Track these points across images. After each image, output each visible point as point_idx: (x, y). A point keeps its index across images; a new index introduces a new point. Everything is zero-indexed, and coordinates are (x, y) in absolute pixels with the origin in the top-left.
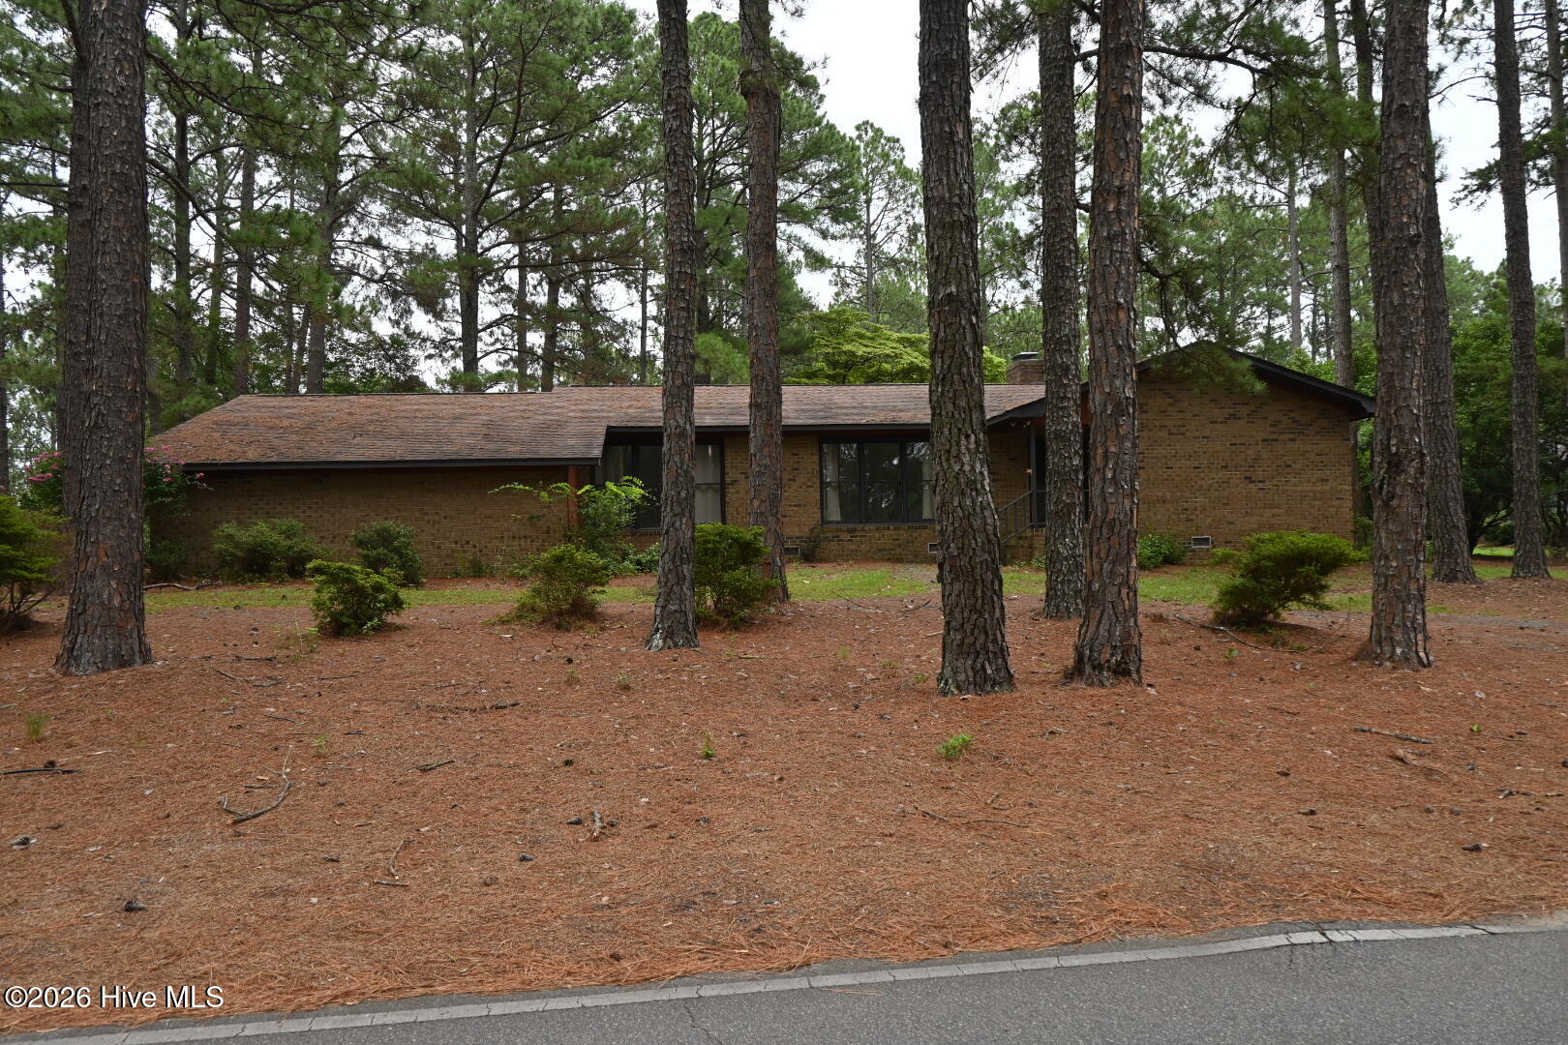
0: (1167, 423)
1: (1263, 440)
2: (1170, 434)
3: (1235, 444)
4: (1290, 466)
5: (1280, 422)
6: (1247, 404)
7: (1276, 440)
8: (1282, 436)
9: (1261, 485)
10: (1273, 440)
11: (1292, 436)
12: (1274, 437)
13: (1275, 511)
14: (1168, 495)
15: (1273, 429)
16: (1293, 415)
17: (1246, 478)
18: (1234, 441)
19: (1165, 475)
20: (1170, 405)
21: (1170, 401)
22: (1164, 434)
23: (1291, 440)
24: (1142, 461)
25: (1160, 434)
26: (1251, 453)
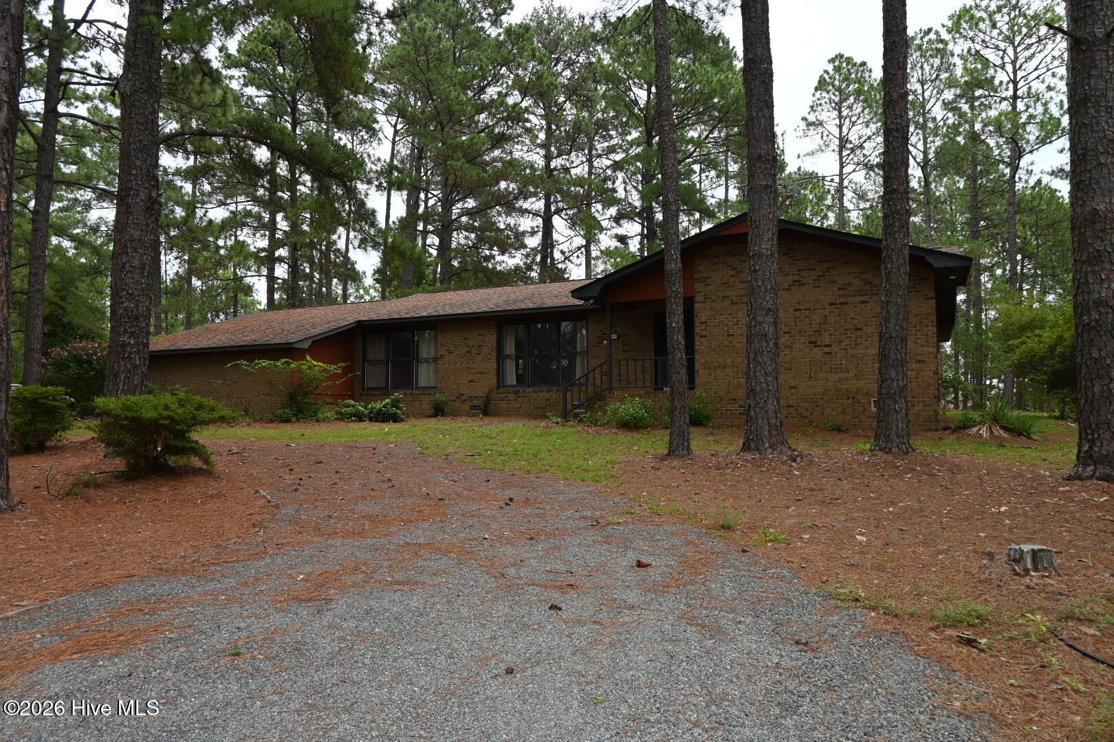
0: (729, 293)
1: (831, 304)
2: (732, 303)
3: (800, 310)
4: (861, 329)
5: (850, 284)
6: (814, 269)
7: (845, 303)
8: (853, 299)
9: (827, 349)
10: (841, 304)
11: (863, 299)
12: (843, 300)
13: (841, 375)
14: (729, 361)
15: (841, 292)
16: (865, 276)
17: (810, 343)
18: (798, 307)
19: (726, 342)
20: (732, 276)
21: (733, 272)
22: (726, 303)
23: (862, 302)
24: (705, 330)
25: (722, 304)
26: (817, 317)
